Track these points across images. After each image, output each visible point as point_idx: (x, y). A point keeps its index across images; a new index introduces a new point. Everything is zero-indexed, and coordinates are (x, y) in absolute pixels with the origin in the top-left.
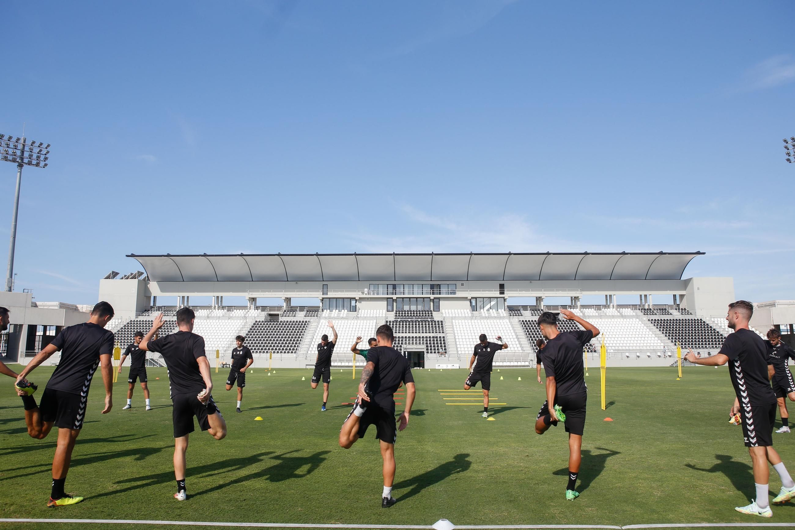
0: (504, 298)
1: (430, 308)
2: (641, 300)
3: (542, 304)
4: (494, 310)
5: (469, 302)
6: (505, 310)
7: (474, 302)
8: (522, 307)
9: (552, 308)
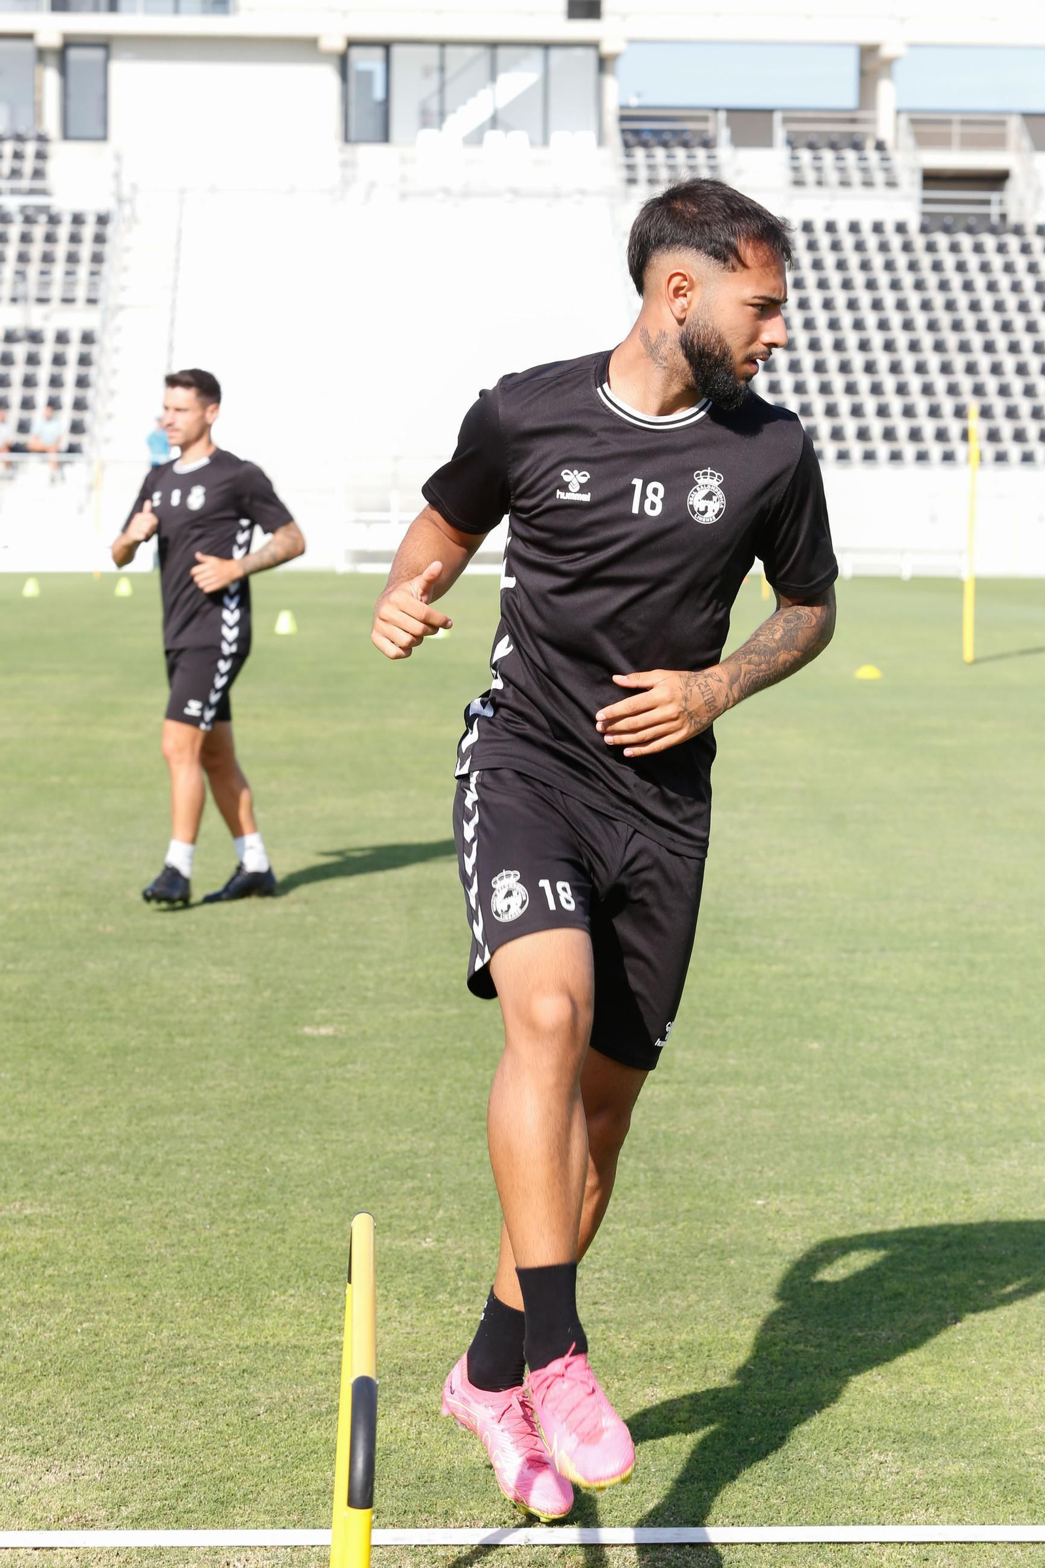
0: (594, 45)
1: (38, 116)
3: (887, 94)
4: (520, 137)
5: (328, 75)
6: (601, 141)
7: (368, 62)
8: (729, 123)
9: (956, 129)
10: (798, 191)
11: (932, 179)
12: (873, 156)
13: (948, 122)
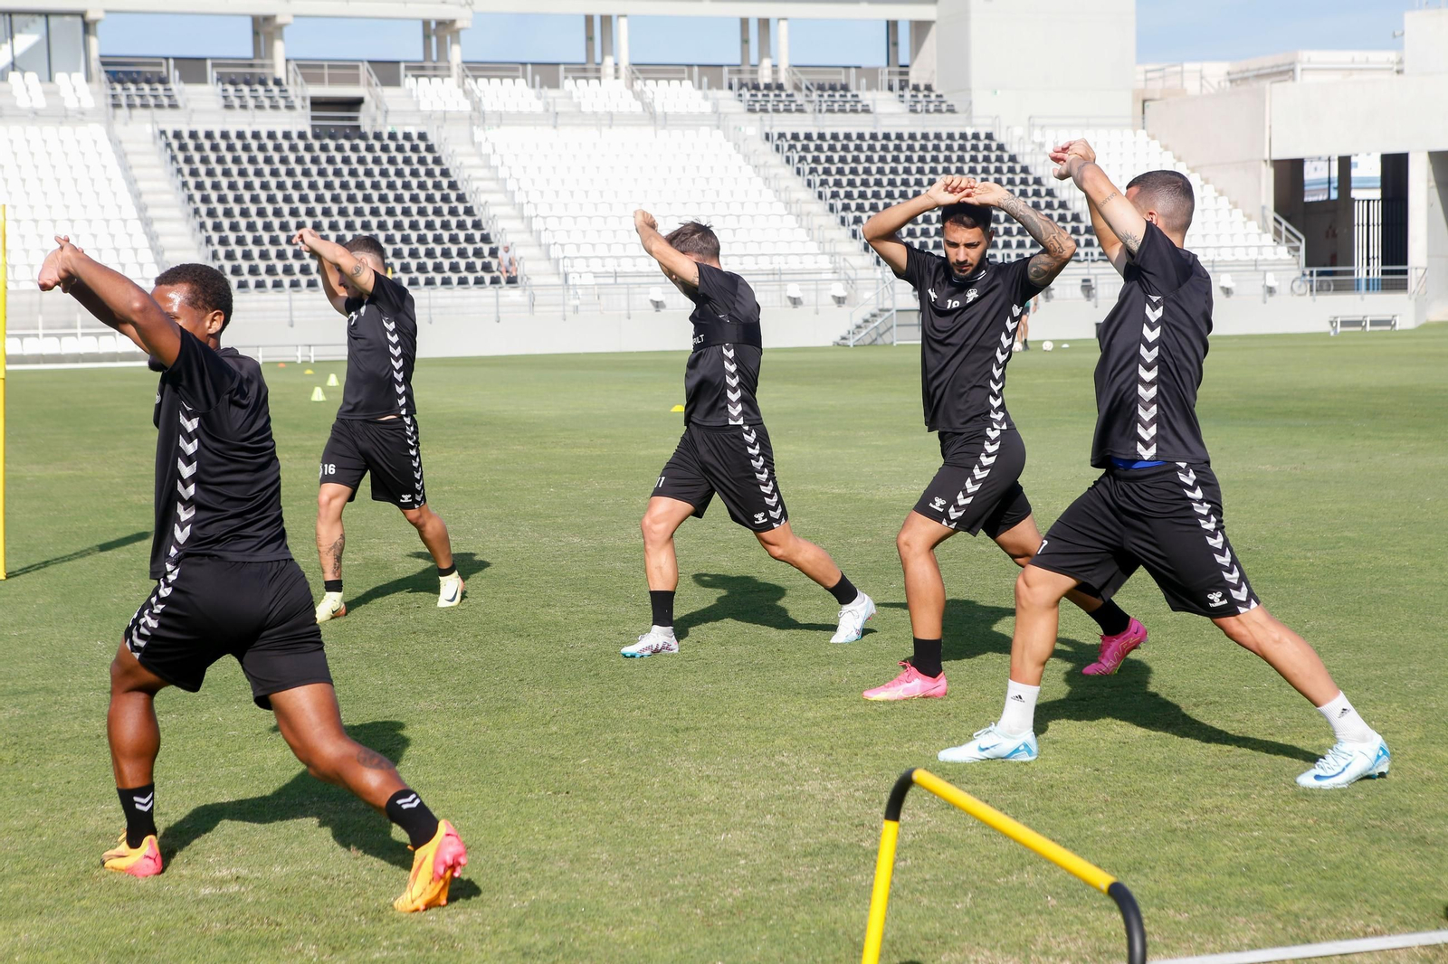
0: (83, 15)
2: (745, 41)
3: (280, 50)
4: (32, 77)
6: (88, 78)
8: (176, 67)
9: (326, 71)
10: (228, 113)
11: (317, 104)
12: (276, 90)
13: (322, 67)
